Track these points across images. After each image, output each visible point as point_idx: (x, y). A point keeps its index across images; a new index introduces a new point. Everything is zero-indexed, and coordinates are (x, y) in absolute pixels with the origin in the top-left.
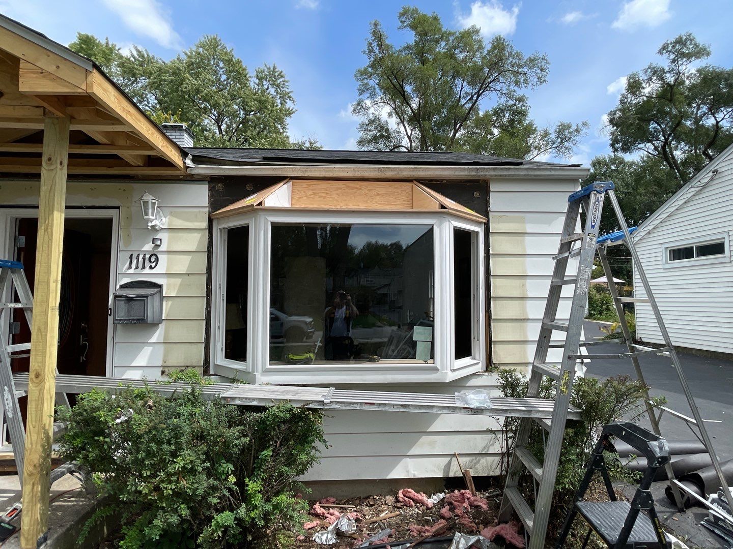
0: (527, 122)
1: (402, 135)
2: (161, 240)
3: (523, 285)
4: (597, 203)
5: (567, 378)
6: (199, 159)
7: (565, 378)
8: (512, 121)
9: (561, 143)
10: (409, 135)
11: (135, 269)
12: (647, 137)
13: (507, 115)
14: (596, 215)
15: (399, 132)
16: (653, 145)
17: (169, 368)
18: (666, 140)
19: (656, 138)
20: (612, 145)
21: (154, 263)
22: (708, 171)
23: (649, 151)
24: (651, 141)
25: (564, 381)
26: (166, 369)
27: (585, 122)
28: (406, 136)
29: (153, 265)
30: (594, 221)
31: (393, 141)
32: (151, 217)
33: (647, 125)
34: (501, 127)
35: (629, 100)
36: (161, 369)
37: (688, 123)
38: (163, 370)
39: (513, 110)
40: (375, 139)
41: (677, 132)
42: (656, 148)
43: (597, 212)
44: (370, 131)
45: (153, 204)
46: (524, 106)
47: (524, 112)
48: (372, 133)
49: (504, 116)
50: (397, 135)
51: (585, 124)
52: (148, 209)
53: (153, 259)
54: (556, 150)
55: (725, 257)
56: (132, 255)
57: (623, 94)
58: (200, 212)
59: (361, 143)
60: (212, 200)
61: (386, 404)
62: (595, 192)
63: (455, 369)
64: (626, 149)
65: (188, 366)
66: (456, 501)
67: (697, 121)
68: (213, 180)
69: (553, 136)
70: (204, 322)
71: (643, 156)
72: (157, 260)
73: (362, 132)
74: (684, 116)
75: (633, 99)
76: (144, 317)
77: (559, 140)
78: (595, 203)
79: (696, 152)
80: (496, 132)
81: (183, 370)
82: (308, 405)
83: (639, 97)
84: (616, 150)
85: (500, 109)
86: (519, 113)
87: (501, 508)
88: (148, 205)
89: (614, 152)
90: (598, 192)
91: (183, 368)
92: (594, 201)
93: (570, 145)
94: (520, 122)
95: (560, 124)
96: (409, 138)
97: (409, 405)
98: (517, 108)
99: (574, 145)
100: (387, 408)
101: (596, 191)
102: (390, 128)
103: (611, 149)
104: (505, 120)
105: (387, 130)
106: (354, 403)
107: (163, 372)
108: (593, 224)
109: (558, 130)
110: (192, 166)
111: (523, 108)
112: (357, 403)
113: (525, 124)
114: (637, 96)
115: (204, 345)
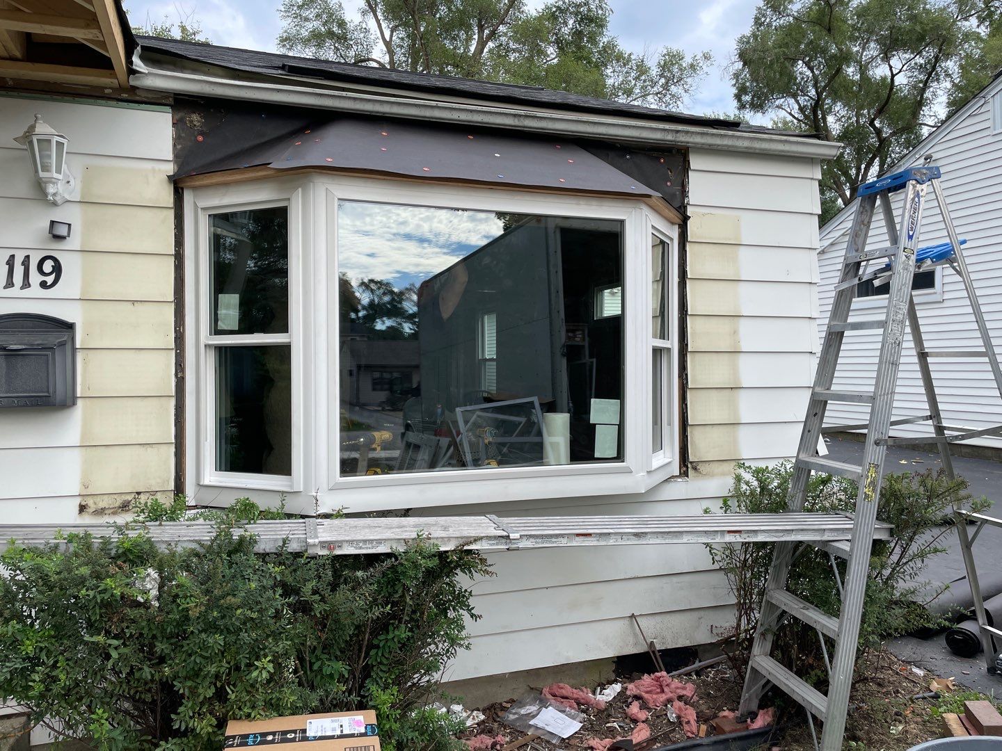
0: (605, 40)
1: (372, 37)
2: (69, 225)
3: (735, 332)
4: (917, 199)
5: (873, 475)
6: (158, 56)
7: (871, 475)
8: (578, 34)
9: (666, 87)
10: (388, 40)
11: (22, 288)
12: (788, 87)
13: (571, 22)
14: (915, 219)
15: (367, 31)
16: (797, 102)
17: (98, 499)
18: (819, 94)
19: (802, 91)
20: (738, 97)
21: (53, 276)
22: (917, 156)
23: (793, 113)
24: (795, 96)
25: (869, 479)
26: (90, 502)
27: (707, 53)
28: (381, 41)
29: (50, 280)
30: (912, 228)
31: (355, 47)
32: (55, 175)
33: (792, 66)
34: (559, 42)
35: (768, 20)
36: (77, 501)
37: (850, 70)
38: (83, 503)
39: (580, 13)
40: (317, 38)
41: (834, 85)
42: (802, 109)
43: (916, 214)
44: (307, 19)
45: (60, 145)
46: (602, 8)
47: (602, 20)
48: (310, 26)
49: (566, 23)
50: (362, 35)
51: (707, 57)
52: (50, 157)
53: (48, 267)
54: (656, 98)
55: (935, 293)
56: (13, 256)
57: (760, 8)
58: (154, 170)
59: (286, 40)
60: (179, 147)
61: (609, 534)
62: (914, 182)
63: (653, 469)
64: (758, 106)
65: (139, 493)
66: (647, 692)
67: (863, 69)
68: (180, 103)
69: (655, 71)
70: (173, 402)
71: (776, 119)
72: (57, 269)
73: (290, 20)
74: (846, 58)
75: (775, 19)
76: (48, 392)
77: (663, 80)
78: (913, 199)
79: (857, 121)
80: (551, 51)
81: (129, 502)
82: (467, 544)
83: (783, 16)
84: (742, 107)
85: (558, 8)
86: (591, 20)
87: (745, 687)
88: (50, 149)
89: (739, 109)
90: (918, 182)
91: (129, 498)
92: (912, 196)
93: (680, 91)
94: (593, 40)
95: (665, 52)
96: (388, 44)
97: (646, 533)
98: (589, 10)
99: (686, 91)
100: (611, 541)
101: (916, 180)
102: (347, 18)
103: (735, 103)
104: (565, 30)
105: (342, 24)
106: (557, 536)
107: (82, 508)
108: (911, 233)
109: (662, 63)
110: (145, 71)
111: (600, 12)
112: (562, 536)
113: (601, 44)
114: (780, 13)
115: (173, 449)
